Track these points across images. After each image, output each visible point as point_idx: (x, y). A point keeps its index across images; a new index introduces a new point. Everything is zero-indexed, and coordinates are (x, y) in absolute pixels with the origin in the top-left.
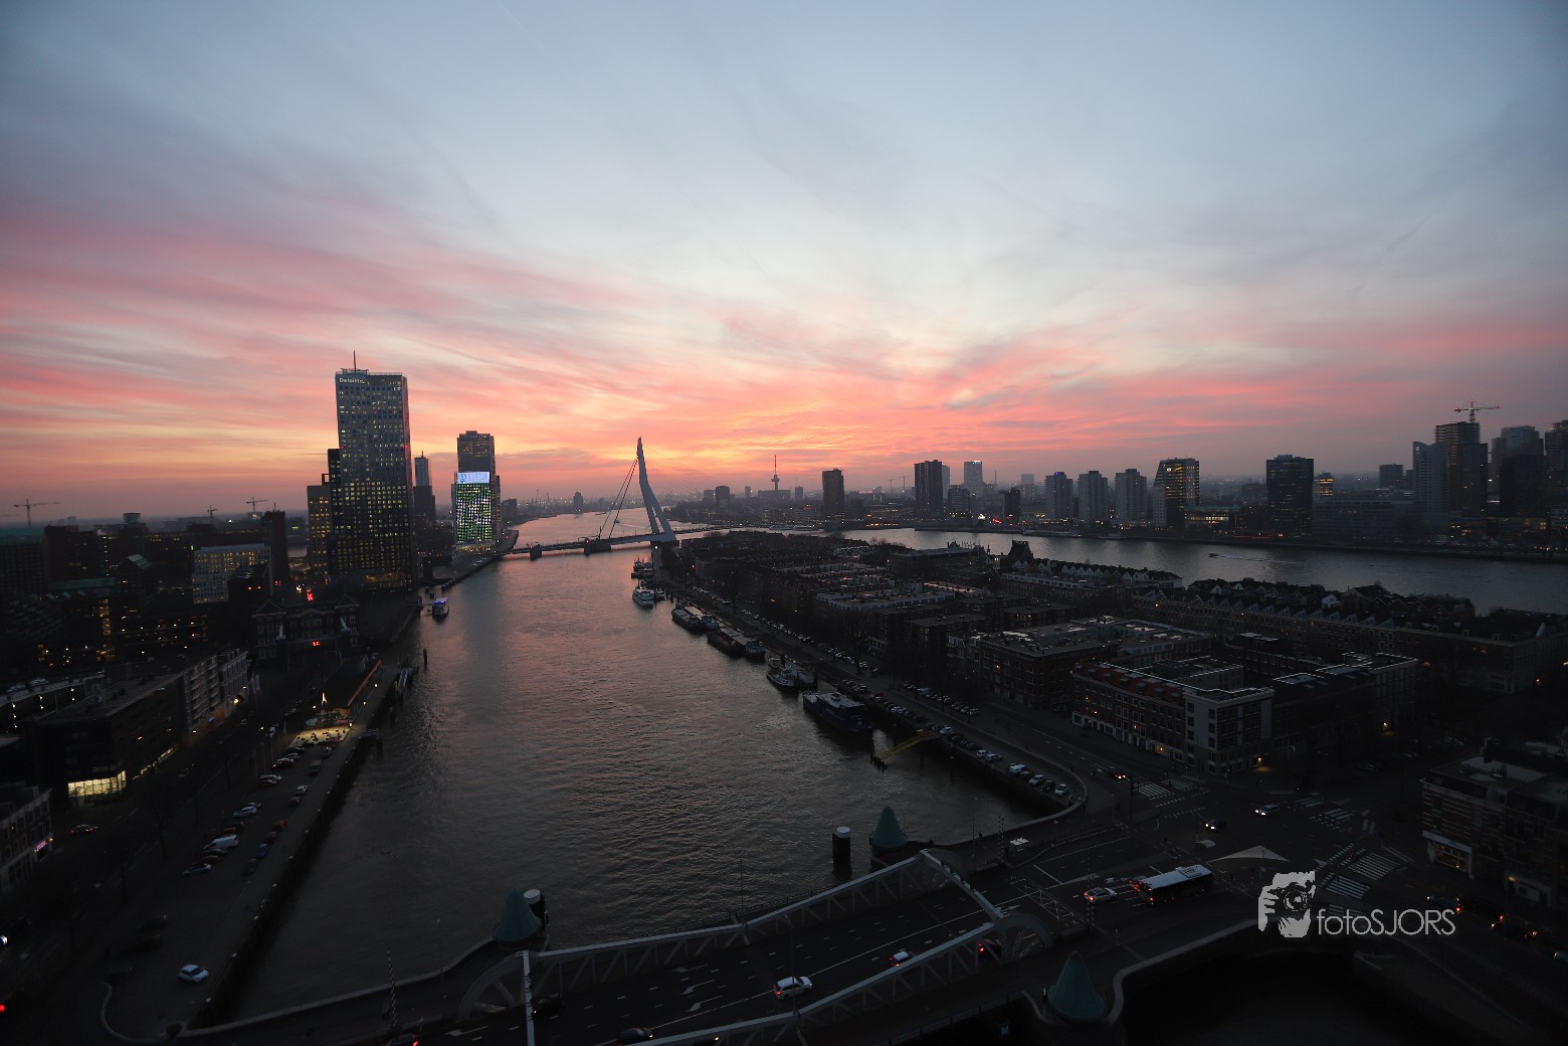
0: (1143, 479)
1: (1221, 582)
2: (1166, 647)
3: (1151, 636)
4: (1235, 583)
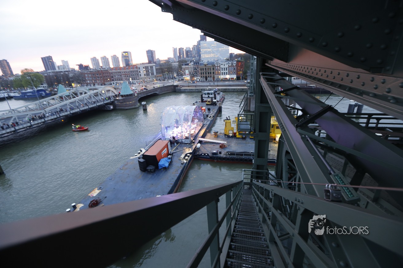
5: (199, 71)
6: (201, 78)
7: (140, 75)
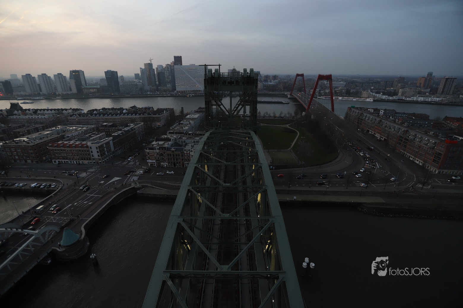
0: (65, 77)
1: (96, 110)
2: (81, 132)
3: (76, 130)
4: (100, 110)
5: (166, 157)
6: (168, 164)
7: (92, 155)
